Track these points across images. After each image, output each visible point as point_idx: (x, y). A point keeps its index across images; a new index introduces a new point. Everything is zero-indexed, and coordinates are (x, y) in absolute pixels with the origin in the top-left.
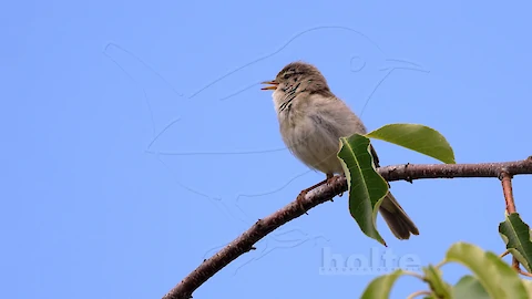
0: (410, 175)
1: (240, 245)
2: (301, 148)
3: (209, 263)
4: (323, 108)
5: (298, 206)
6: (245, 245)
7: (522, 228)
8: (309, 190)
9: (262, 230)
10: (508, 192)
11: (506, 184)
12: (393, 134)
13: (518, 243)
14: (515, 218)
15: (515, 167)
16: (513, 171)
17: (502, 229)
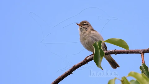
0: (116, 53)
1: (68, 72)
2: (87, 45)
3: (60, 77)
4: (94, 34)
5: (85, 61)
6: (70, 72)
7: (146, 68)
8: (88, 57)
9: (75, 68)
10: (143, 58)
11: (142, 55)
12: (111, 41)
13: (145, 72)
14: (144, 65)
15: (145, 51)
16: (144, 52)
17: (141, 68)
